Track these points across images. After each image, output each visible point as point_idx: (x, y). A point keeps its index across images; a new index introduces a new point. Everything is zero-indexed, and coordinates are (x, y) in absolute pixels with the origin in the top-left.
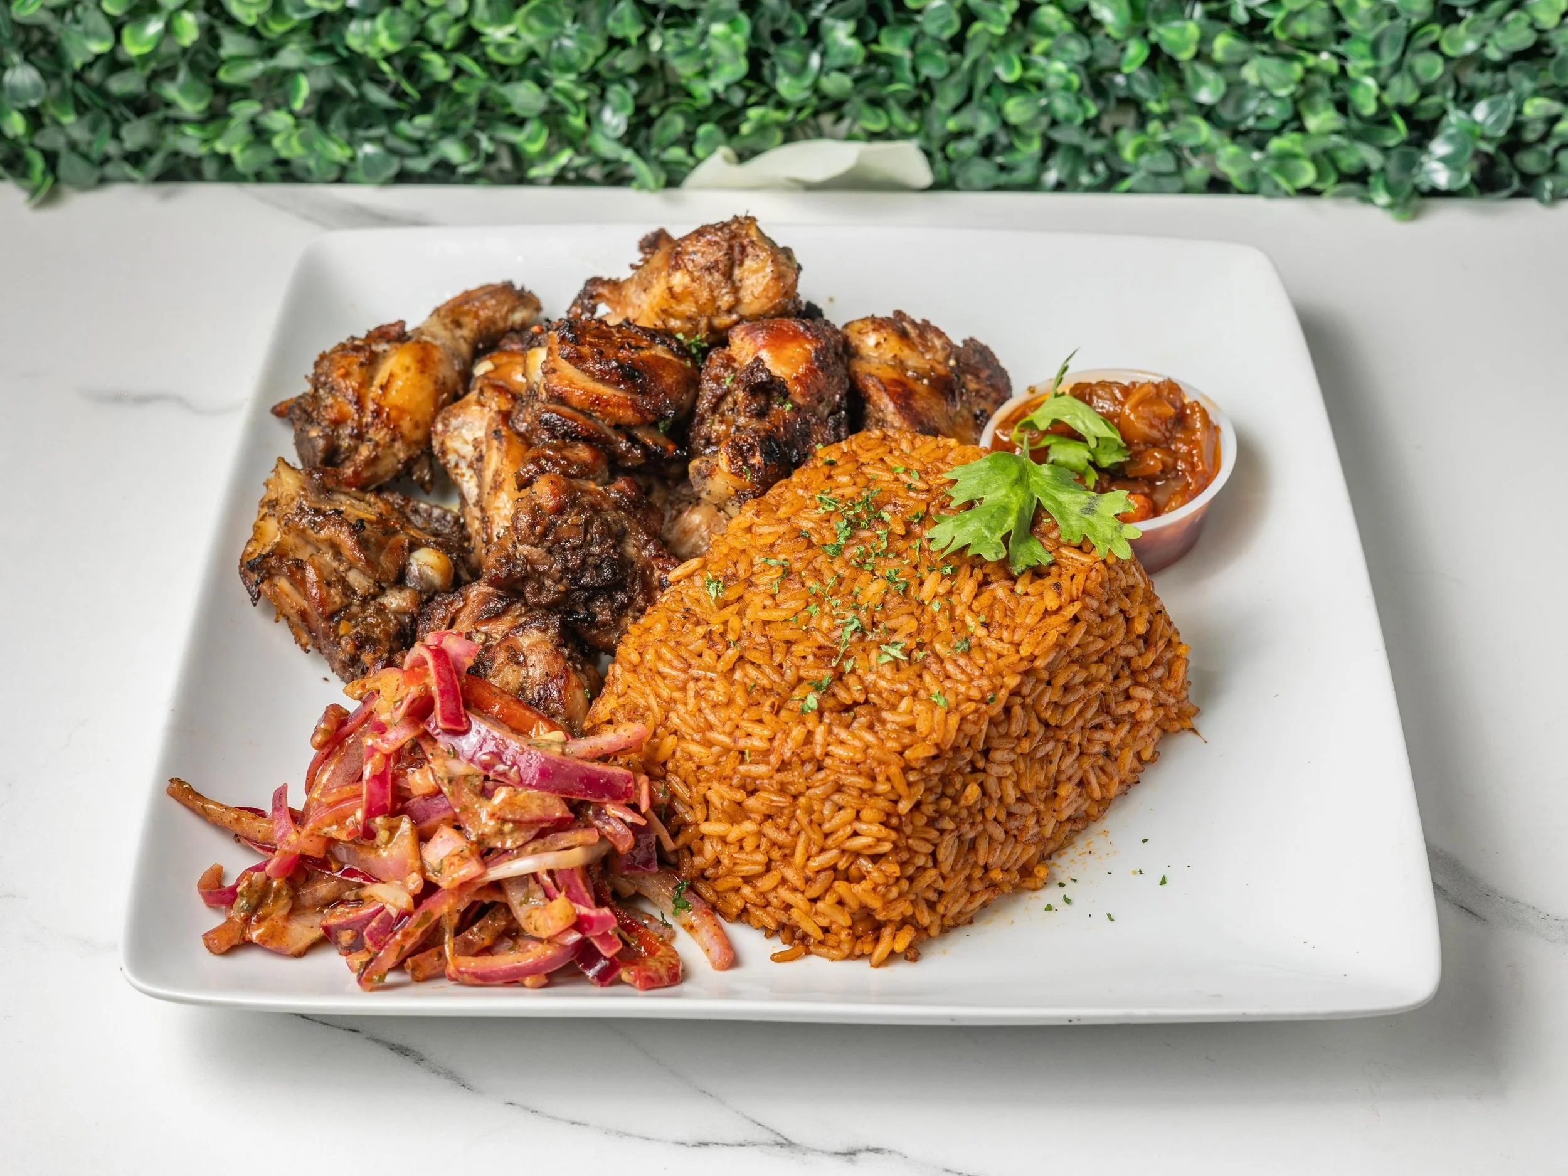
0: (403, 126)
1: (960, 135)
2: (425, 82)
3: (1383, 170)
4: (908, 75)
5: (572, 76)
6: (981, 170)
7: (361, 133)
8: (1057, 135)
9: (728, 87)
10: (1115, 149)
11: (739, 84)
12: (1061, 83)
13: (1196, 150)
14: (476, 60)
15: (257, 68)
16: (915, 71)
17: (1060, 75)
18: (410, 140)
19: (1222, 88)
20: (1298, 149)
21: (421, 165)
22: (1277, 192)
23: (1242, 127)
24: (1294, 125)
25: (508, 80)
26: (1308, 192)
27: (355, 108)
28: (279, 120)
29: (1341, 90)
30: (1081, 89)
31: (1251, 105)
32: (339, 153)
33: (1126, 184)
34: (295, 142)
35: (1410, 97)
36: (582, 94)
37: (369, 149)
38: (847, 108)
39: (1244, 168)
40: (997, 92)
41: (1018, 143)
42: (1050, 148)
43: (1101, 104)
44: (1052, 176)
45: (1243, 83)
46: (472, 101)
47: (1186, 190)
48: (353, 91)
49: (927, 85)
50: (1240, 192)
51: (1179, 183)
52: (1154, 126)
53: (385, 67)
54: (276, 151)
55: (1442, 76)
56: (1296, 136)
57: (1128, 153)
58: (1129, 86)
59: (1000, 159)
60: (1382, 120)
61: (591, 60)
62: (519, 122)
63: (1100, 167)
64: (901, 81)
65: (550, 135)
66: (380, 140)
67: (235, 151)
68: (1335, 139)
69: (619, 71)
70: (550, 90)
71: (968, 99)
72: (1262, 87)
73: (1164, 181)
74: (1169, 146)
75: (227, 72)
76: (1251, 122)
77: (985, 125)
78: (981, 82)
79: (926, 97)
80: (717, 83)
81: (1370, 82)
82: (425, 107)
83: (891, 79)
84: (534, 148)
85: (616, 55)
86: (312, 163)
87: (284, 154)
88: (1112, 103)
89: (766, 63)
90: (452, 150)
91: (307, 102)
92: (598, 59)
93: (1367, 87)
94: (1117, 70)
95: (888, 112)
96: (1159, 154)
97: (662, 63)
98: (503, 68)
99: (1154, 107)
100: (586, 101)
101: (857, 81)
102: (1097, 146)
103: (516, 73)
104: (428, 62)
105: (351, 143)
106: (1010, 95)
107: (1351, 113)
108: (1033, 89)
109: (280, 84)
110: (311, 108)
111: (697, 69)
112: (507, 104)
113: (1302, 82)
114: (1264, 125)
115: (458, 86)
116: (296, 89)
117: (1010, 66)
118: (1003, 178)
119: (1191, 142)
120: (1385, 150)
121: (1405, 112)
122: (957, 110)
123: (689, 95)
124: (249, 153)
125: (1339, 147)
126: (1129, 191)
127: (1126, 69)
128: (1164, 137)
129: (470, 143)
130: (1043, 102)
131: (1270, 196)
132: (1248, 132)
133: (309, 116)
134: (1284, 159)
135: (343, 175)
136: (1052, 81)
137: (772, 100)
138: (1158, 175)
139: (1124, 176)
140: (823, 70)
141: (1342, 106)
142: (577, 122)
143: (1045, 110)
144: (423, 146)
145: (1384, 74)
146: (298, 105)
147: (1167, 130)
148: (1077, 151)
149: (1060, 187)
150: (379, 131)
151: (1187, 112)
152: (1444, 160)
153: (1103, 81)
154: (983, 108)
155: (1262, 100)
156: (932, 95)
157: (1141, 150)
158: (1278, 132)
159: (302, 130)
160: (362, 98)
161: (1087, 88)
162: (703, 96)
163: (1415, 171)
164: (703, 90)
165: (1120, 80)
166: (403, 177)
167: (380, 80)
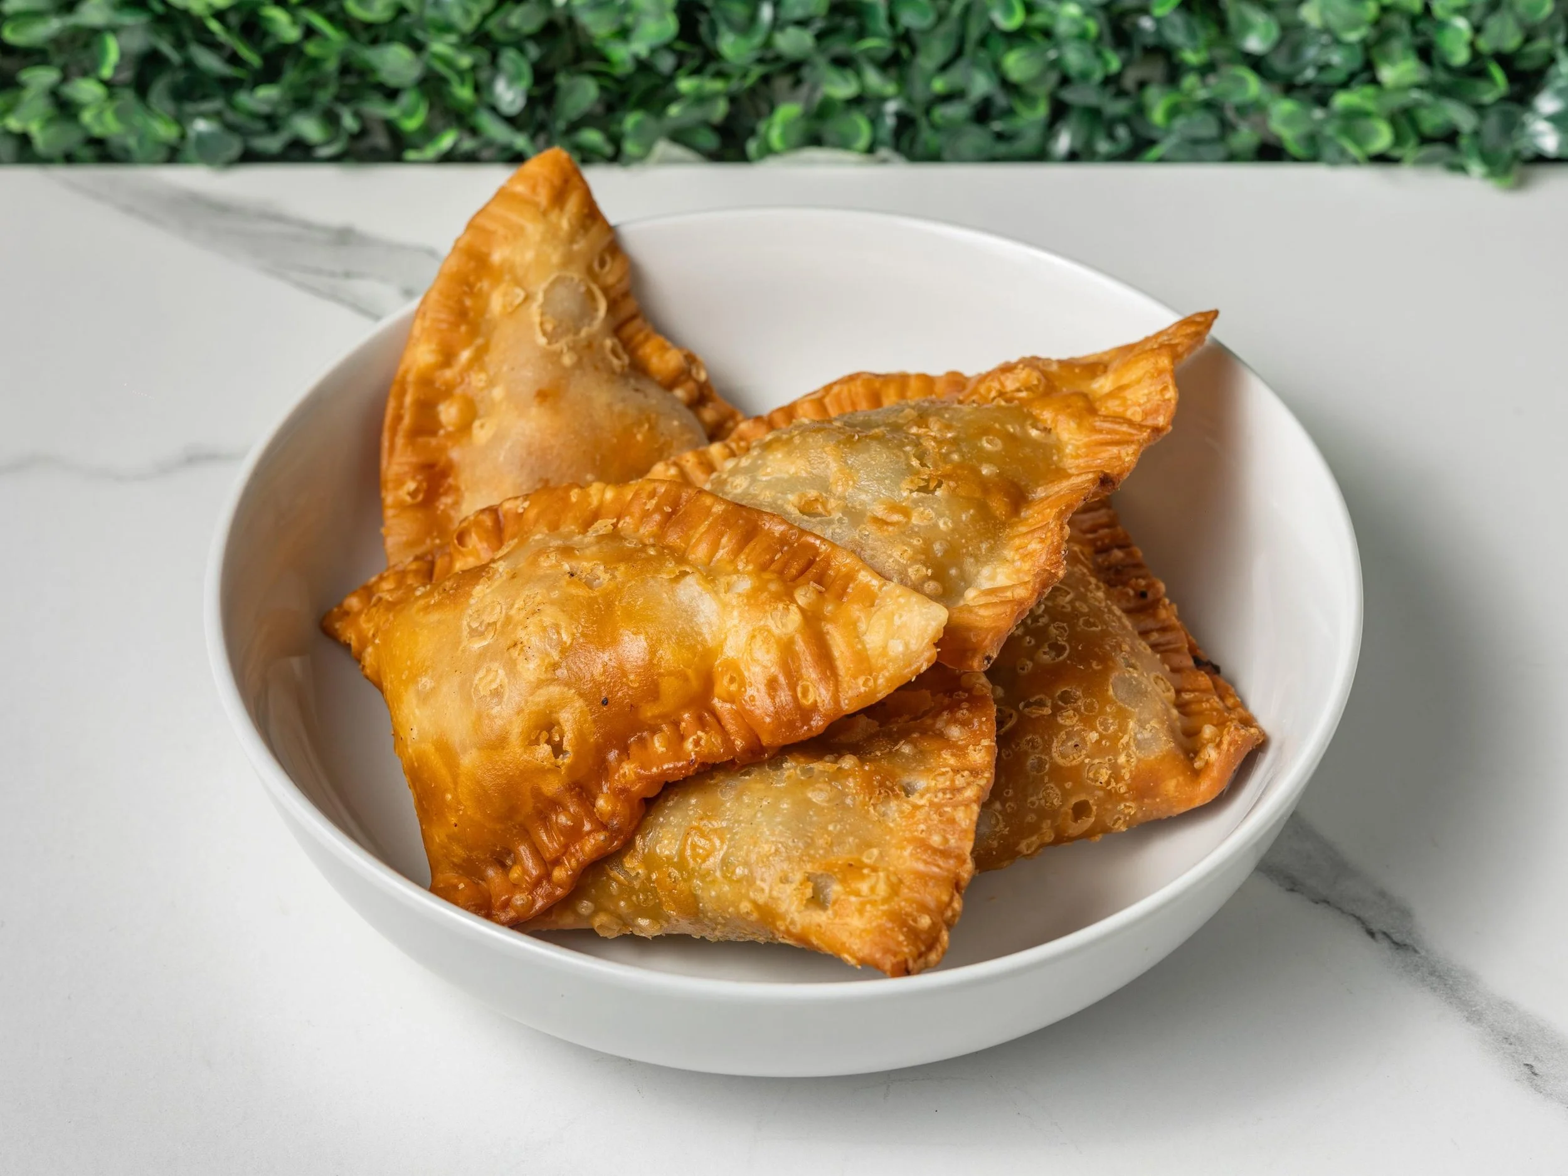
0: (244, 98)
1: (948, 97)
2: (269, 44)
3: (1476, 134)
4: (883, 25)
5: (453, 38)
6: (976, 137)
7: (189, 108)
8: (1070, 95)
9: (654, 51)
10: (1141, 110)
11: (668, 47)
12: (1074, 30)
13: (1243, 110)
14: (331, 18)
15: (53, 26)
16: (892, 20)
17: (1074, 20)
18: (255, 116)
19: (1275, 33)
20: (1370, 106)
21: (273, 143)
22: (1342, 158)
23: (1300, 79)
24: (1365, 76)
25: (375, 41)
26: (1381, 159)
27: (181, 76)
28: (86, 90)
29: (1424, 34)
30: (1099, 38)
31: (1311, 52)
32: (165, 131)
33: (1156, 152)
34: (109, 118)
35: (1512, 42)
36: (465, 61)
37: (201, 126)
38: (806, 72)
39: (1302, 129)
40: (997, 44)
41: (1019, 107)
42: (1059, 111)
43: (1124, 54)
44: (1064, 142)
45: (1301, 26)
46: (331, 65)
47: (1232, 158)
48: (175, 57)
49: (906, 38)
50: (1296, 159)
51: (1221, 150)
52: (1190, 81)
53: (214, 25)
54: (84, 128)
55: (1551, 17)
56: (1369, 90)
57: (1158, 115)
58: (1158, 32)
59: (997, 126)
60: (1476, 70)
61: (476, 17)
62: (391, 94)
63: (1122, 132)
64: (876, 34)
65: (432, 107)
66: (217, 115)
67: (34, 128)
68: (1416, 95)
69: (514, 31)
70: (425, 56)
71: (958, 54)
72: (1326, 30)
73: (1203, 150)
74: (1210, 106)
75: (14, 30)
76: (1310, 74)
77: (981, 85)
78: (975, 31)
79: (905, 52)
80: (640, 47)
81: (1461, 24)
82: (270, 73)
83: (861, 33)
84: (411, 124)
85: (508, 14)
86: (132, 142)
87: (97, 131)
88: (1137, 52)
89: (703, 18)
90: (309, 128)
91: (118, 68)
92: (486, 17)
93: (1458, 31)
94: (1144, 11)
95: (859, 74)
96: (1199, 116)
97: (571, 21)
98: (369, 26)
99: (1191, 57)
100: (474, 68)
101: (820, 37)
102: (1119, 107)
103: (385, 33)
104: (270, 20)
105: (181, 120)
106: (1011, 47)
107: (1436, 61)
108: (1039, 39)
109: (87, 46)
110: (127, 75)
111: (614, 28)
112: (372, 70)
113: (1377, 23)
114: (1329, 77)
115: (312, 49)
116: (103, 52)
117: (1009, 10)
118: (1002, 148)
119: (1237, 98)
120: (1479, 109)
121: (1504, 60)
122: (944, 68)
123: (604, 59)
124: (53, 131)
125: (1419, 104)
126: (1161, 160)
127: (1159, 11)
128: (1202, 94)
129: (331, 119)
130: (1052, 54)
131: (1333, 163)
132: (1307, 86)
133: (125, 85)
134: (1353, 116)
135: (173, 155)
136: (1063, 28)
137: (712, 67)
138: (1196, 142)
139: (1151, 143)
140: (777, 24)
141: (1426, 53)
142: (464, 93)
143: (1055, 64)
144: (272, 122)
145: (1477, 14)
146: (107, 72)
147: (1205, 85)
148: (1094, 114)
149: (1073, 157)
150: (216, 104)
151: (1230, 61)
152: (1553, 119)
153: (1126, 25)
154: (975, 63)
155: (1324, 46)
156: (914, 50)
157: (1174, 112)
158: (1345, 85)
159: (117, 103)
160: (189, 64)
161: (1108, 37)
162: (623, 62)
163: (1515, 133)
164: (622, 54)
165: (1146, 23)
166: (250, 157)
167: (211, 43)
